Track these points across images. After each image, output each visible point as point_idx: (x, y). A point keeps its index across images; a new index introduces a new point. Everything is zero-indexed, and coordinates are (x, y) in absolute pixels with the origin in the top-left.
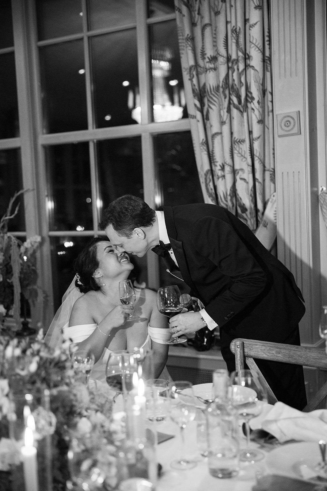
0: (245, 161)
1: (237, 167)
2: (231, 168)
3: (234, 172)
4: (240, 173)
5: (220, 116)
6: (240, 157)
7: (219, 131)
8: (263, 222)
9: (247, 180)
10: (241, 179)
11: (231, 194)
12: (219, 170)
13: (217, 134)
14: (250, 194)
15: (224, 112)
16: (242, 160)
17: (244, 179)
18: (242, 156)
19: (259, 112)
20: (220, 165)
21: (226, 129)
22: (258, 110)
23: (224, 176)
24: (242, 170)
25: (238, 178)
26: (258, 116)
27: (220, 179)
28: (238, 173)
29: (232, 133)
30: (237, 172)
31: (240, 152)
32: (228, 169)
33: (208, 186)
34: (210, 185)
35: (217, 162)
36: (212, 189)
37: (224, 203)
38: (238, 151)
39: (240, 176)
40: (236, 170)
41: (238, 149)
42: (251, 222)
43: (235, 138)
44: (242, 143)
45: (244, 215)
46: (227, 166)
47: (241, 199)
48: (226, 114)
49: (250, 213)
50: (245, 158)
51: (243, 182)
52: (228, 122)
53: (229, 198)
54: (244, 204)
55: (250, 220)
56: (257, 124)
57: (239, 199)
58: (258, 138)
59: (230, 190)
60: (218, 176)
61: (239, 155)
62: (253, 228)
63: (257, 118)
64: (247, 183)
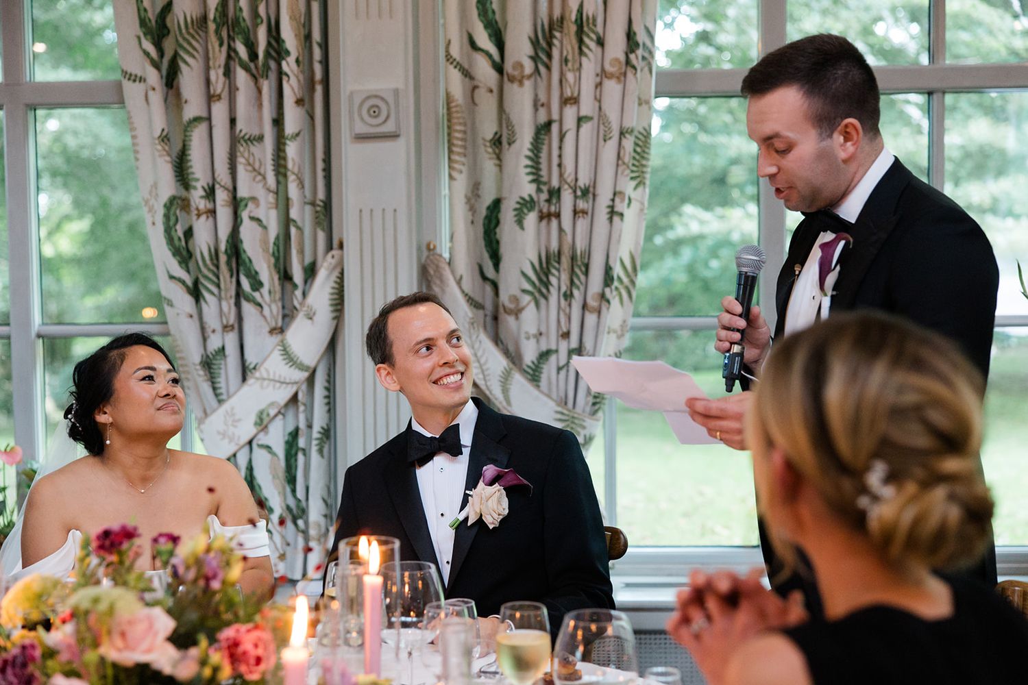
0: (260, 181)
1: (242, 192)
2: (230, 195)
3: (236, 204)
4: (251, 205)
5: (208, 82)
6: (250, 171)
7: (204, 114)
8: (305, 309)
9: (265, 222)
10: (252, 218)
11: (229, 251)
12: (202, 197)
13: (197, 120)
14: (271, 251)
15: (217, 74)
16: (254, 179)
17: (258, 220)
18: (254, 170)
19: (299, 81)
20: (203, 187)
21: (220, 111)
22: (297, 77)
23: (213, 212)
24: (254, 199)
25: (245, 215)
26: (296, 90)
27: (203, 218)
28: (246, 205)
29: (233, 121)
30: (243, 204)
31: (251, 161)
32: (221, 196)
33: (173, 233)
34: (176, 230)
35: (197, 180)
36: (180, 239)
37: (209, 270)
38: (247, 160)
39: (250, 212)
40: (242, 199)
41: (246, 155)
42: (271, 311)
43: (241, 131)
44: (255, 143)
45: (256, 295)
46: (222, 189)
47: (250, 260)
48: (222, 79)
49: (270, 292)
50: (260, 174)
51: (254, 224)
52: (225, 95)
53: (223, 258)
54: (257, 273)
55: (270, 306)
56: (294, 105)
57: (247, 260)
58: (298, 135)
59: (227, 241)
60: (197, 209)
61: (250, 168)
62: (276, 323)
63: (294, 93)
64: (265, 228)
